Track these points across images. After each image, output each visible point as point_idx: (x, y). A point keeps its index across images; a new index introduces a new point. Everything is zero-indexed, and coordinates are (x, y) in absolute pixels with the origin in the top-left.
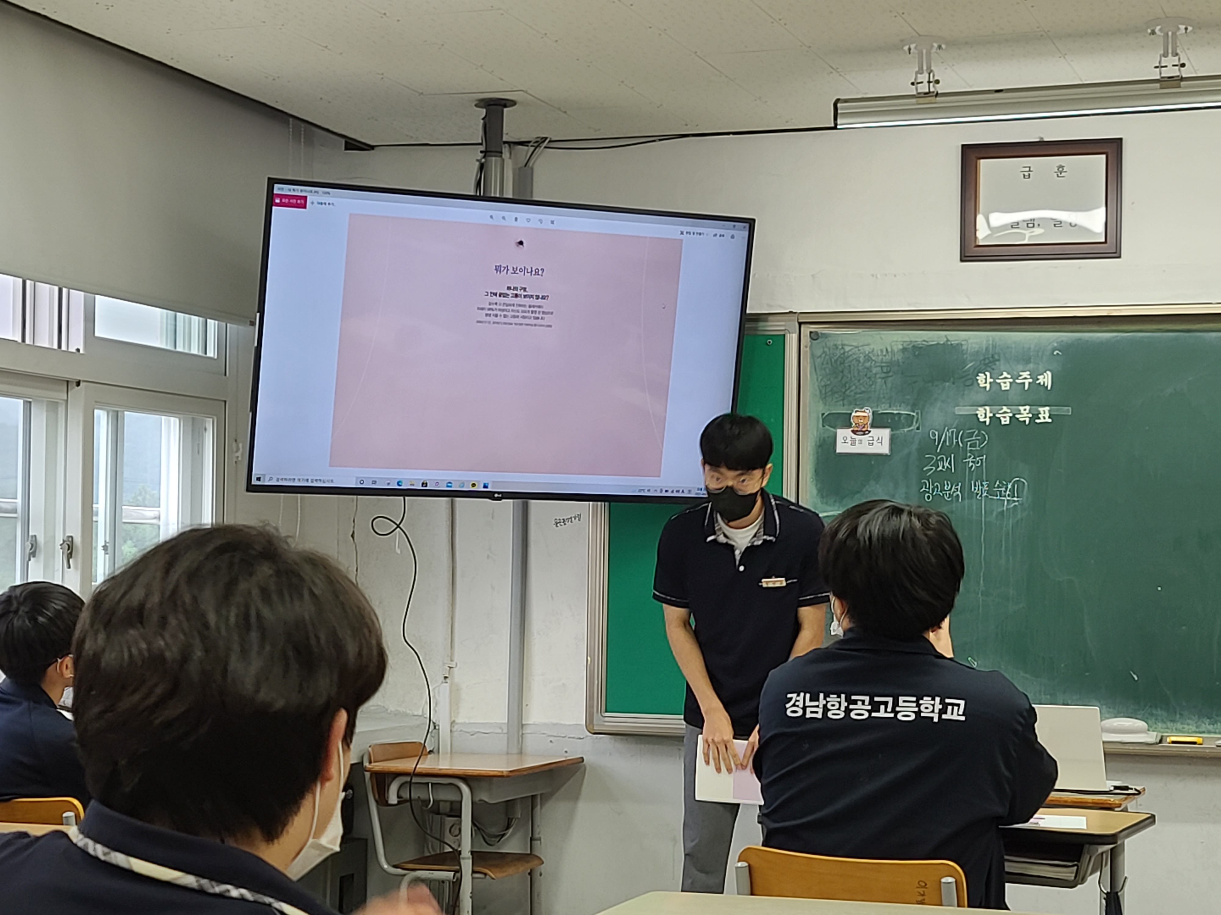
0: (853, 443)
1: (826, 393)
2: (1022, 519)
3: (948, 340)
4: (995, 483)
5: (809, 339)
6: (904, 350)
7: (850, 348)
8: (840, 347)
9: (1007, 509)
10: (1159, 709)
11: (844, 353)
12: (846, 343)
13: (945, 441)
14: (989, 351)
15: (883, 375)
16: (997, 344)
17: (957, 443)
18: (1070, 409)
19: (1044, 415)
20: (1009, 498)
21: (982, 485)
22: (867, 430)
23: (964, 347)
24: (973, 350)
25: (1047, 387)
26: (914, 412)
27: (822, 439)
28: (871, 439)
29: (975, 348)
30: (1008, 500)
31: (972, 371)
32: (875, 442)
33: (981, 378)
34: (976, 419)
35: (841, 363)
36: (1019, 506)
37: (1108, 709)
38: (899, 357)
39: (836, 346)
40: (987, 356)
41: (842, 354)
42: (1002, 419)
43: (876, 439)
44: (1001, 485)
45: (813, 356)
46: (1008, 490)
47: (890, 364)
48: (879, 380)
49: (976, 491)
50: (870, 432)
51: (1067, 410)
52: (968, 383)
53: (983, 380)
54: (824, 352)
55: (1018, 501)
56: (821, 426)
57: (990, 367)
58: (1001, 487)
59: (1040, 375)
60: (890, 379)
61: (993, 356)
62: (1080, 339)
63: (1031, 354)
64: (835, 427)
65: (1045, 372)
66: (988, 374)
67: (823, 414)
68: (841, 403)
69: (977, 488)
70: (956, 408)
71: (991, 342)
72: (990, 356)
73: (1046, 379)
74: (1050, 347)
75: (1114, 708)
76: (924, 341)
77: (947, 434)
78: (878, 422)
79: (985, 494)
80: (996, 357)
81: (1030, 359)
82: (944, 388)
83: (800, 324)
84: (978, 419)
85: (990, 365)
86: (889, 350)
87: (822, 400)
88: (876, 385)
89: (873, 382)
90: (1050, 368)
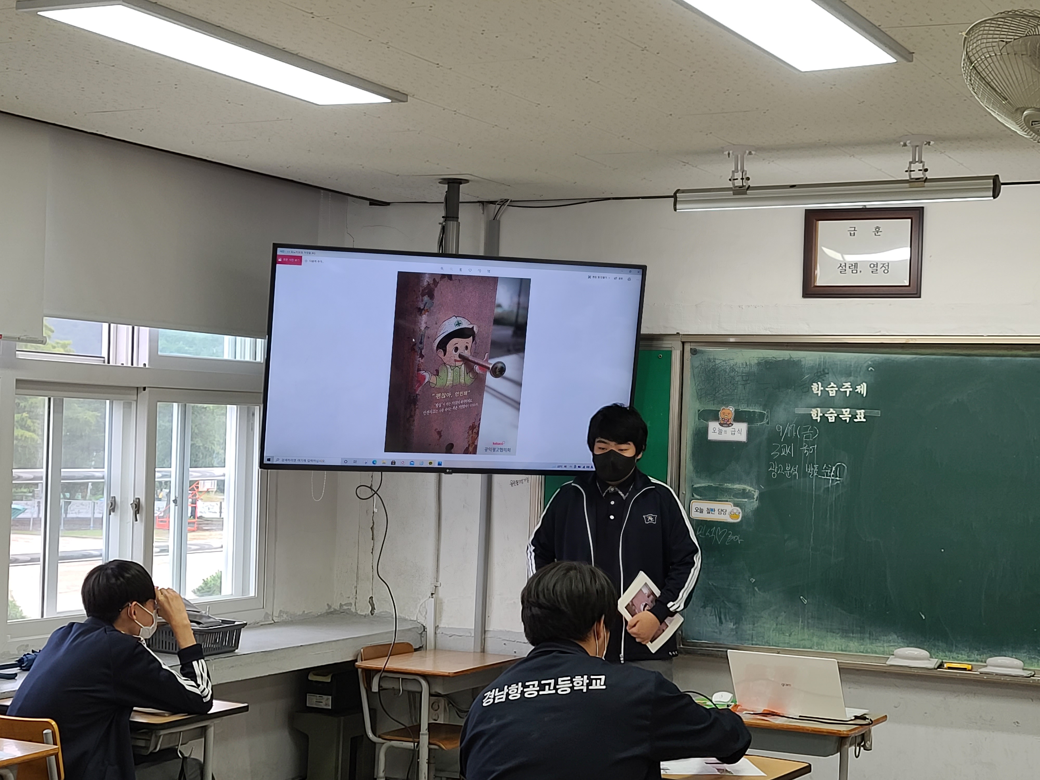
0: (720, 432)
1: (701, 395)
2: (842, 493)
3: (791, 358)
4: (824, 466)
5: (690, 354)
6: (759, 364)
7: (719, 361)
8: (712, 360)
9: (831, 486)
10: (940, 641)
11: (715, 365)
12: (717, 357)
13: (787, 434)
14: (821, 366)
15: (743, 383)
16: (827, 361)
17: (796, 435)
18: (880, 411)
19: (861, 416)
20: (833, 478)
21: (814, 467)
22: (731, 424)
23: (803, 363)
24: (809, 365)
25: (863, 394)
26: (765, 411)
27: (697, 429)
28: (734, 430)
29: (810, 364)
30: (832, 479)
31: (808, 381)
32: (736, 433)
33: (815, 386)
34: (811, 418)
35: (712, 373)
36: (840, 484)
37: (902, 640)
38: (755, 369)
39: (709, 360)
40: (819, 370)
41: (713, 366)
42: (829, 418)
43: (737, 430)
44: (827, 468)
45: (693, 367)
46: (833, 471)
47: (749, 374)
48: (740, 386)
49: (809, 471)
50: (732, 424)
51: (877, 413)
52: (805, 390)
53: (816, 388)
54: (701, 364)
55: (839, 480)
56: (697, 419)
57: (821, 378)
58: (827, 470)
59: (858, 385)
60: (748, 385)
61: (823, 370)
62: (888, 359)
63: (852, 369)
64: (707, 420)
65: (862, 384)
66: (819, 383)
67: (699, 411)
68: (712, 402)
69: (810, 470)
70: (796, 409)
71: (822, 360)
72: (822, 370)
73: (862, 389)
74: (866, 365)
75: (907, 639)
76: (774, 357)
77: (788, 429)
78: (739, 417)
79: (816, 474)
80: (826, 371)
81: (851, 373)
82: (788, 393)
83: (683, 343)
84: (812, 417)
85: (821, 377)
86: (748, 364)
87: (699, 399)
88: (737, 390)
89: (736, 387)
90: (866, 381)
